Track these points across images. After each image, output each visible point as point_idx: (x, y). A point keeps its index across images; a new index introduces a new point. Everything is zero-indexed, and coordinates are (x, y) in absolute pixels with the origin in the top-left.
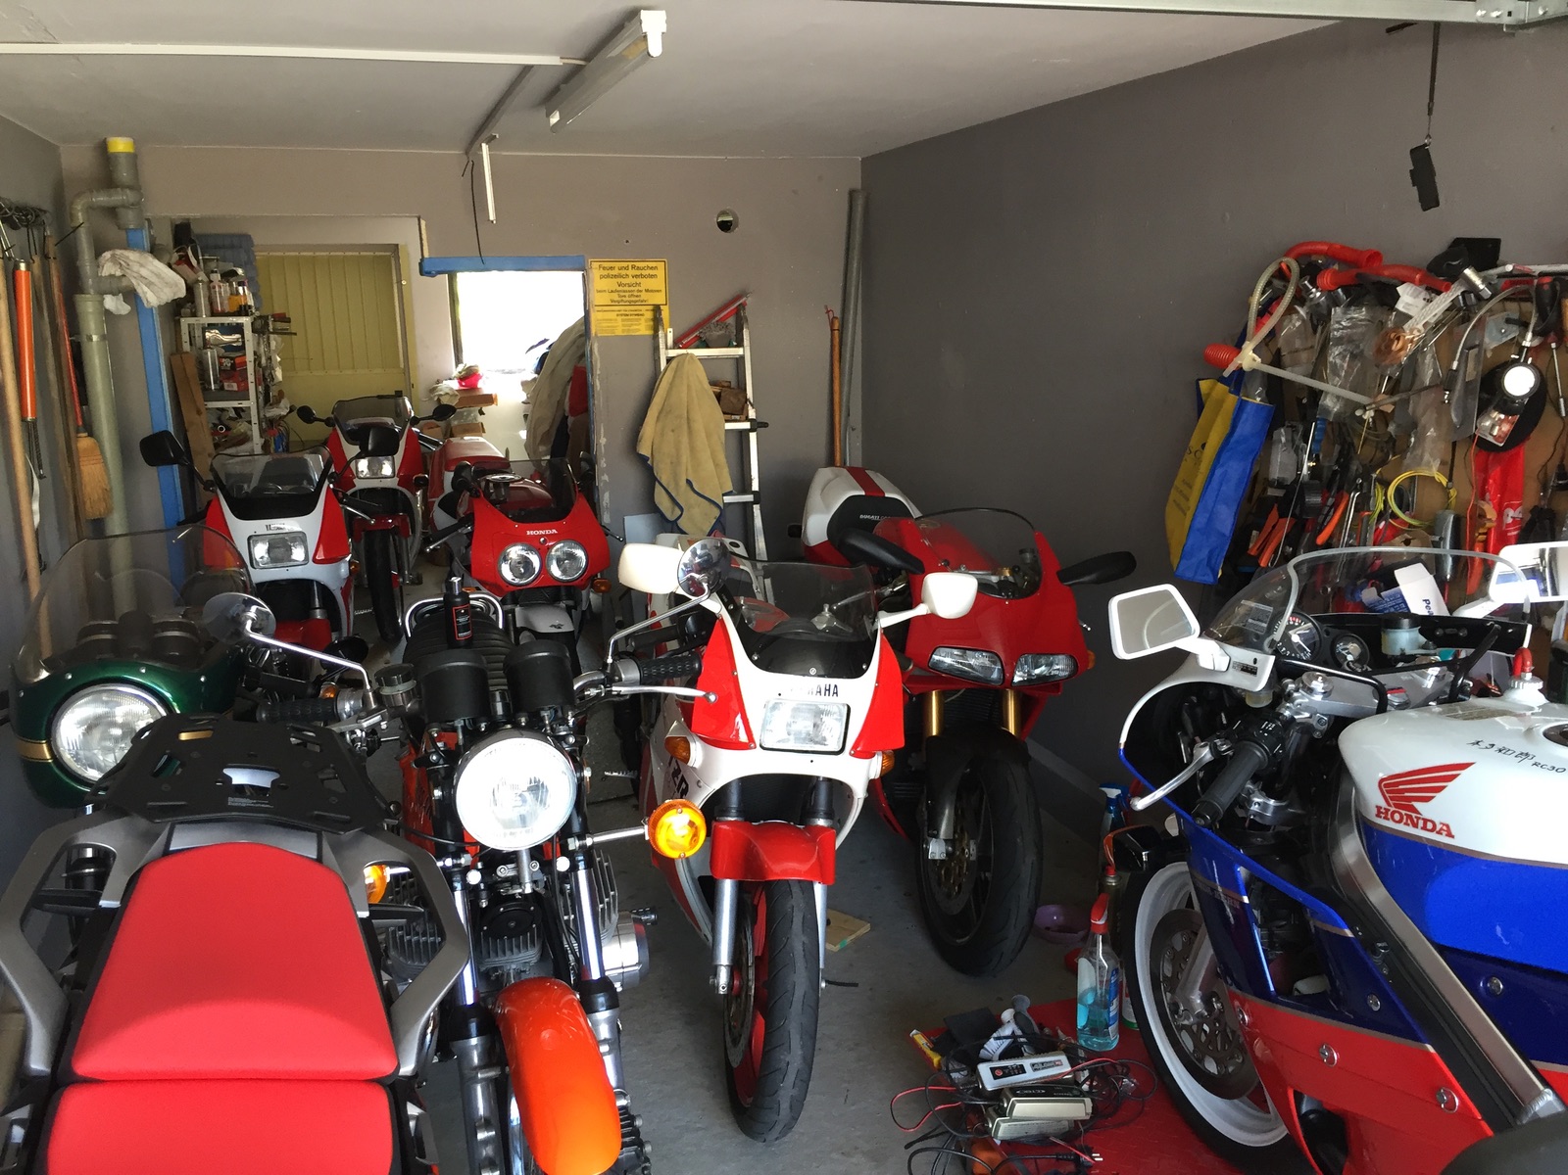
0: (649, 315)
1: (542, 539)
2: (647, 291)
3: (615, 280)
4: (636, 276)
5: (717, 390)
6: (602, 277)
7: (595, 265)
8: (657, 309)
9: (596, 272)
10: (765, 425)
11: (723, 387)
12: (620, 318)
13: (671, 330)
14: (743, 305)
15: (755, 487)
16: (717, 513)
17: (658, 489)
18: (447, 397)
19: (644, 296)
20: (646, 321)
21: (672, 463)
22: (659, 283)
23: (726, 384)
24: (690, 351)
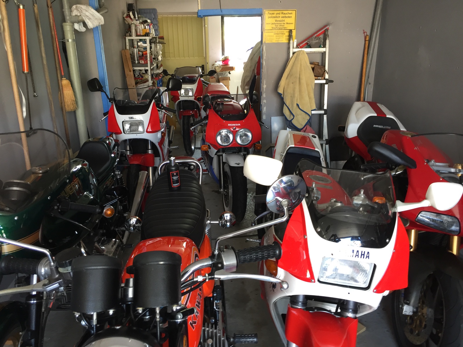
0: (287, 34)
1: (234, 128)
2: (287, 23)
3: (274, 19)
4: (283, 17)
5: (313, 66)
6: (269, 17)
7: (267, 12)
8: (291, 31)
9: (266, 16)
10: (332, 81)
11: (315, 65)
12: (275, 35)
13: (296, 40)
14: (327, 30)
15: (325, 107)
16: (308, 118)
17: (285, 107)
18: (218, 67)
19: (286, 26)
20: (286, 36)
21: (291, 97)
22: (292, 20)
23: (317, 64)
24: (303, 49)
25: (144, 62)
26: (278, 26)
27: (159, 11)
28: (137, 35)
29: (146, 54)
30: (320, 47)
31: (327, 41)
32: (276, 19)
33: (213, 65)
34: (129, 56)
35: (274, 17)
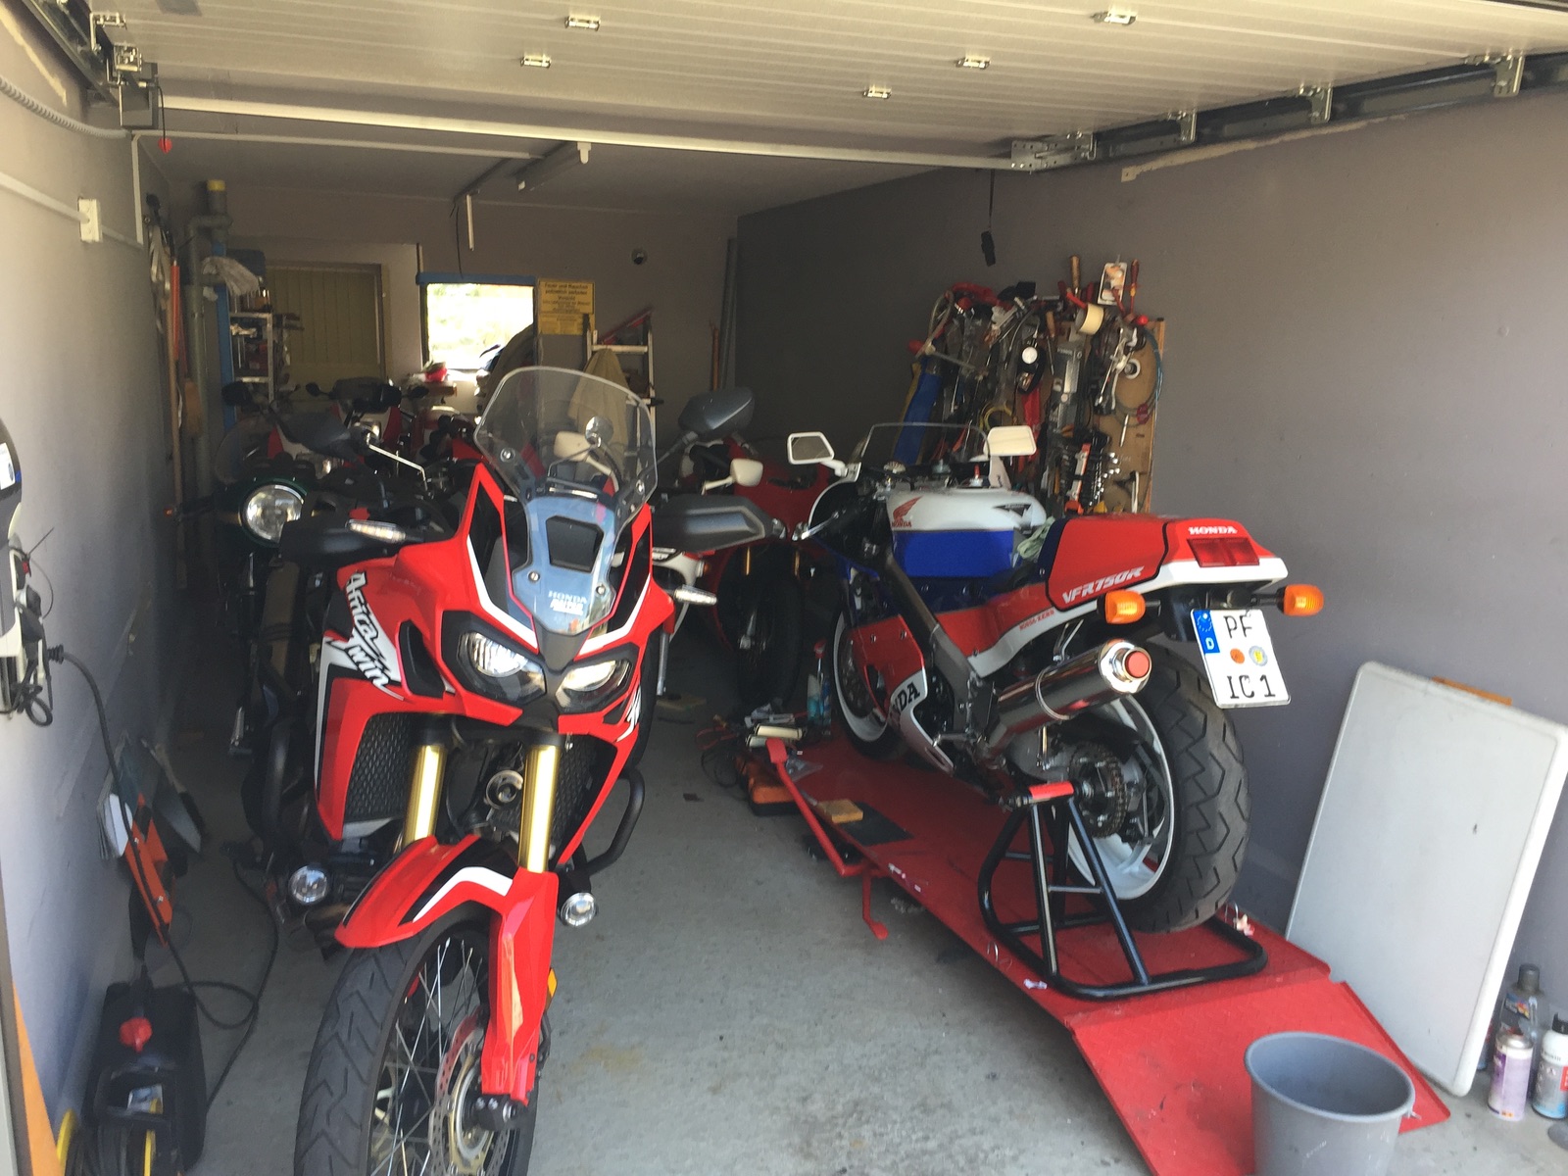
0: (580, 320)
2: (579, 303)
3: (556, 295)
4: (572, 292)
5: (628, 375)
6: (548, 291)
7: (543, 283)
8: (586, 317)
9: (543, 288)
10: (662, 402)
11: (632, 374)
12: (559, 322)
13: (596, 331)
14: (648, 318)
19: (577, 307)
20: (578, 324)
22: (589, 297)
23: (634, 371)
24: (609, 347)
25: (260, 366)
26: (563, 306)
30: (638, 344)
31: (650, 337)
32: (560, 295)
33: (404, 380)
35: (557, 292)
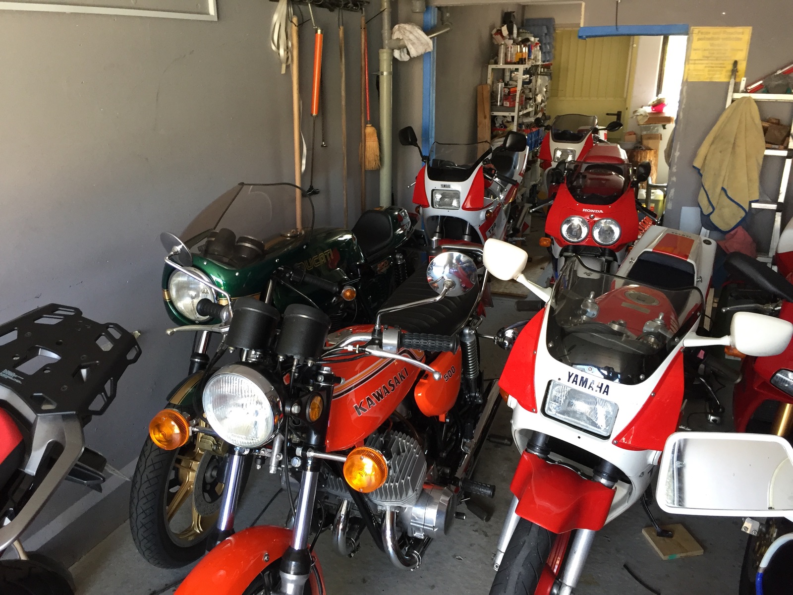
0: (729, 68)
1: (592, 215)
2: (733, 49)
3: (708, 42)
5: (766, 125)
6: (699, 39)
7: (696, 31)
8: (736, 64)
9: (695, 37)
11: (773, 123)
12: (707, 69)
13: (745, 79)
15: (781, 199)
16: (743, 214)
17: (702, 191)
18: (641, 117)
19: (728, 53)
20: (727, 71)
21: (715, 175)
23: (775, 121)
24: (751, 95)
25: (510, 104)
26: (713, 53)
27: (558, 21)
28: (506, 63)
29: (516, 91)
30: (786, 92)
32: (712, 42)
33: (635, 112)
34: (487, 94)
35: (709, 39)
